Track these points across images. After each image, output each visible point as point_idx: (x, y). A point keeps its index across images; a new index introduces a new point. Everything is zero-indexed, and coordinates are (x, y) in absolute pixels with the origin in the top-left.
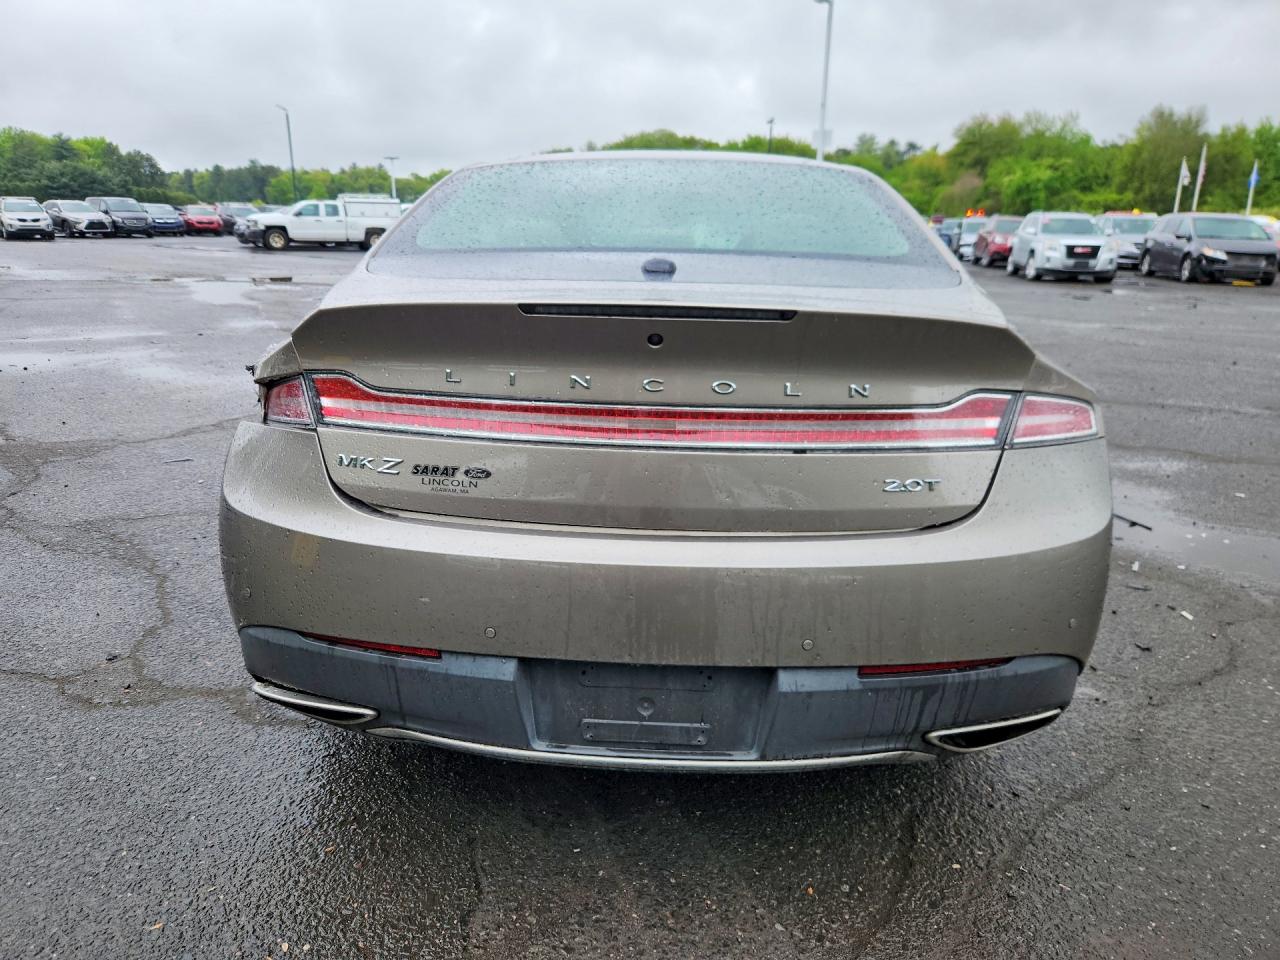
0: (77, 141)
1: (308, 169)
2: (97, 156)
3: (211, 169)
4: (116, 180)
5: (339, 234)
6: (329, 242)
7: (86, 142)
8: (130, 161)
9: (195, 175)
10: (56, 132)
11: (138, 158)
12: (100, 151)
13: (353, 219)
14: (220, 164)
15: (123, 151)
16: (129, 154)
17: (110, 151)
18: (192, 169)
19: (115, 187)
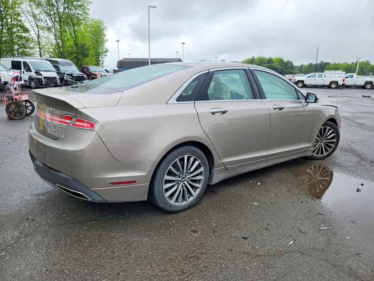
0: (274, 59)
1: (340, 63)
2: (278, 62)
3: (309, 64)
4: (280, 68)
5: (321, 83)
6: (318, 86)
7: (276, 59)
8: (286, 63)
9: (304, 66)
10: (269, 57)
11: (288, 62)
12: (279, 61)
13: (327, 78)
14: (312, 63)
15: (285, 61)
16: (286, 61)
17: (282, 60)
18: (303, 65)
19: (279, 70)
